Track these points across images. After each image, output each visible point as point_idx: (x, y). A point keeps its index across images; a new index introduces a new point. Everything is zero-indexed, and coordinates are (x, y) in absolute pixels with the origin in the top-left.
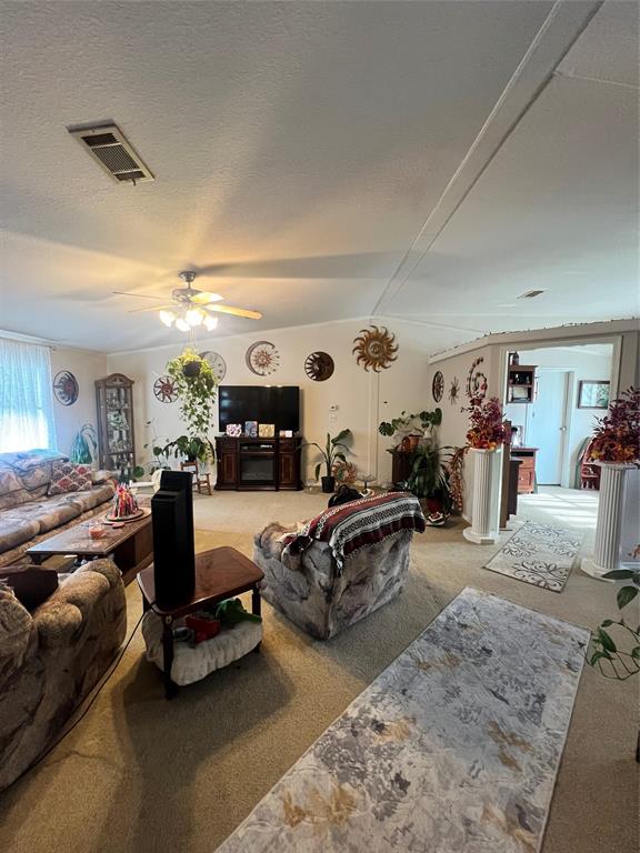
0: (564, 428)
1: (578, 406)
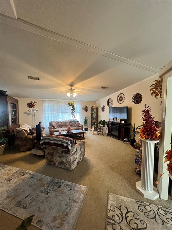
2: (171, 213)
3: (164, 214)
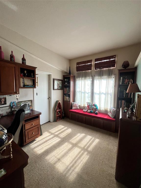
0: (49, 98)
1: (54, 89)
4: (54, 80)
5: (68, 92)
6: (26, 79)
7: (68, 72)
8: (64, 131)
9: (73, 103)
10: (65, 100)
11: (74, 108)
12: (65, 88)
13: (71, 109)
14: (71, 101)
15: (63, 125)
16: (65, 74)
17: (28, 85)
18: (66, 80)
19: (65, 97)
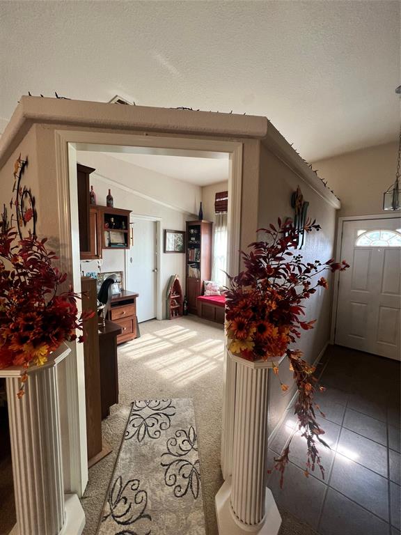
0: (156, 270)
1: (165, 251)
2: (123, 486)
3: (125, 503)
4: (165, 232)
5: (196, 258)
6: (113, 233)
7: (198, 214)
8: (183, 334)
9: (206, 282)
10: (190, 275)
11: (208, 293)
12: (191, 249)
13: (203, 294)
14: (203, 277)
15: (181, 326)
16: (191, 220)
17: (116, 244)
18: (192, 231)
19: (190, 268)
